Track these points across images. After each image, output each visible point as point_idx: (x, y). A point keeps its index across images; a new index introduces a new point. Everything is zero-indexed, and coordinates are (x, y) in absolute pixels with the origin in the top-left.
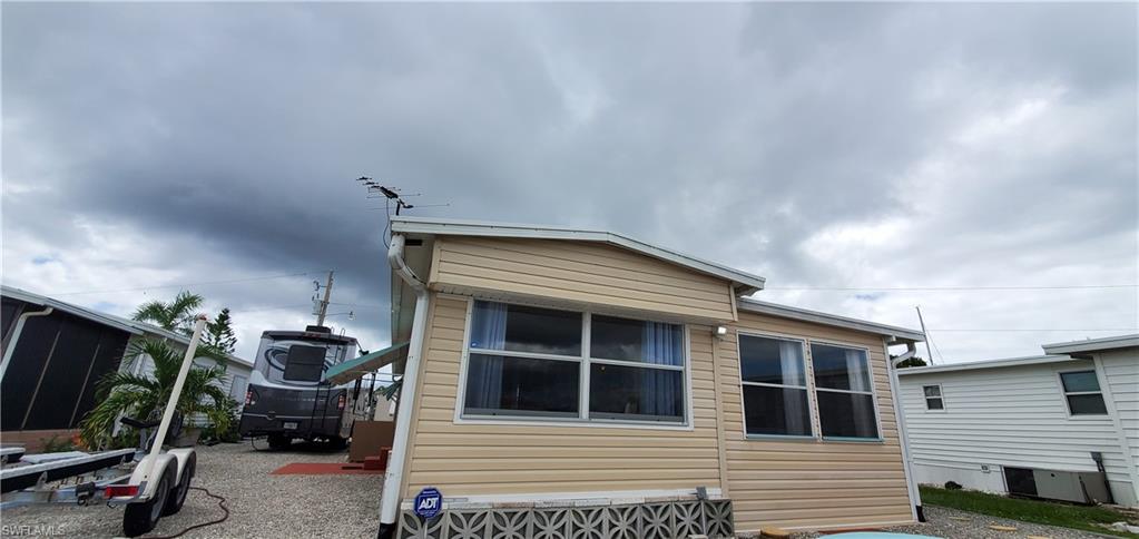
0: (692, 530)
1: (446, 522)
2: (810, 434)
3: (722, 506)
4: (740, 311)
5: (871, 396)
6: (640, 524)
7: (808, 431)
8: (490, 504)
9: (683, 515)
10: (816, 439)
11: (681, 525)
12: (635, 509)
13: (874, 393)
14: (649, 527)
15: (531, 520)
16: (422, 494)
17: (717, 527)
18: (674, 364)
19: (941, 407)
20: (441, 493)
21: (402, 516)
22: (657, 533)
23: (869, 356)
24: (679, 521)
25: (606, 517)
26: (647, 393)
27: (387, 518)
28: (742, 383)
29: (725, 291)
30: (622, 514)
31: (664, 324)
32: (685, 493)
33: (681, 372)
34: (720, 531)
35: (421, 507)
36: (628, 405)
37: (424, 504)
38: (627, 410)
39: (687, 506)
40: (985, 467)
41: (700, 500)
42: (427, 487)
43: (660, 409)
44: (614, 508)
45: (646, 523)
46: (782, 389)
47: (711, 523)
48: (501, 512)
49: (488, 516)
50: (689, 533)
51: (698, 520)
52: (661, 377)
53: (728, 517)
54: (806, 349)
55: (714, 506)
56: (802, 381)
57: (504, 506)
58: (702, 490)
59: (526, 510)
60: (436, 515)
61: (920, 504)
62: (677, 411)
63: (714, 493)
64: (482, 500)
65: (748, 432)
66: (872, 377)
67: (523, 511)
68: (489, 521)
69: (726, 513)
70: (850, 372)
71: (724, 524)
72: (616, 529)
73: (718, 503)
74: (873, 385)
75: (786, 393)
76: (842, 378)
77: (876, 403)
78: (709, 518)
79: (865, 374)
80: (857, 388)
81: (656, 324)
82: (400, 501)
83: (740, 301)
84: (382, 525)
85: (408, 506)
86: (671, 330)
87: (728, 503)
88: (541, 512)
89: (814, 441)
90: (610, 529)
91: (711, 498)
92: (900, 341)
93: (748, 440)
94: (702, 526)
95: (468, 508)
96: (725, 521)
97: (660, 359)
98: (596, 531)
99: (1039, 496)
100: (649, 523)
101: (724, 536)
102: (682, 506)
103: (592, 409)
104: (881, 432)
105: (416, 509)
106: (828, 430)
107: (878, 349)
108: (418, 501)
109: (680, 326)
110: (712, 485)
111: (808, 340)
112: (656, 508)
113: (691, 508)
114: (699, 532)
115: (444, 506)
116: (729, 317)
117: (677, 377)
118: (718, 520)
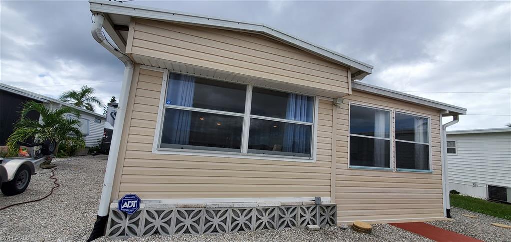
0: (310, 223)
1: (143, 217)
2: (389, 167)
3: (330, 209)
4: (354, 90)
5: (427, 146)
6: (276, 218)
7: (387, 165)
8: (175, 205)
9: (305, 213)
10: (392, 170)
11: (303, 219)
12: (274, 210)
13: (430, 144)
14: (282, 220)
15: (204, 215)
16: (124, 198)
17: (326, 221)
18: (306, 122)
19: (454, 153)
20: (139, 197)
21: (111, 213)
22: (287, 223)
23: (430, 122)
24: (302, 217)
25: (254, 214)
26: (288, 139)
27: (102, 213)
28: (349, 135)
29: (345, 74)
30: (265, 213)
31: (302, 96)
32: (307, 200)
33: (311, 126)
34: (328, 223)
35: (124, 206)
36: (275, 146)
37: (126, 205)
38: (274, 148)
39: (308, 208)
40: (474, 185)
41: (316, 205)
42: (129, 194)
43: (296, 148)
44: (260, 209)
45: (281, 218)
46: (373, 139)
47: (322, 218)
48: (183, 210)
49: (173, 213)
50: (308, 224)
51: (314, 216)
52: (298, 129)
53: (333, 215)
54: (392, 116)
55: (325, 209)
56: (387, 136)
57: (185, 207)
58: (318, 199)
59: (200, 209)
60: (136, 212)
61: (449, 208)
62: (306, 150)
63: (326, 201)
64: (170, 202)
65: (350, 165)
66: (430, 135)
67: (197, 210)
68: (174, 216)
69: (332, 213)
70: (416, 132)
71: (330, 219)
72: (260, 221)
73: (327, 207)
74: (430, 139)
75: (376, 142)
76: (411, 135)
77: (430, 150)
78: (321, 216)
79: (425, 134)
80: (419, 141)
81: (297, 96)
82: (111, 202)
83: (354, 83)
84: (99, 217)
85: (115, 206)
86: (307, 99)
87: (334, 207)
88: (211, 211)
89: (391, 171)
90: (256, 221)
91: (324, 204)
92: (451, 114)
93: (350, 169)
94: (316, 220)
95: (159, 207)
96: (332, 218)
97: (298, 118)
98: (248, 223)
99: (507, 202)
100: (282, 218)
101: (330, 226)
102: (305, 208)
103: (250, 147)
104: (431, 167)
105: (120, 207)
106: (399, 165)
107: (437, 118)
108: (121, 203)
109: (313, 97)
110: (324, 196)
111: (394, 110)
112: (288, 209)
113: (311, 209)
114: (314, 224)
115: (142, 206)
116: (345, 91)
117: (308, 130)
118: (327, 216)
